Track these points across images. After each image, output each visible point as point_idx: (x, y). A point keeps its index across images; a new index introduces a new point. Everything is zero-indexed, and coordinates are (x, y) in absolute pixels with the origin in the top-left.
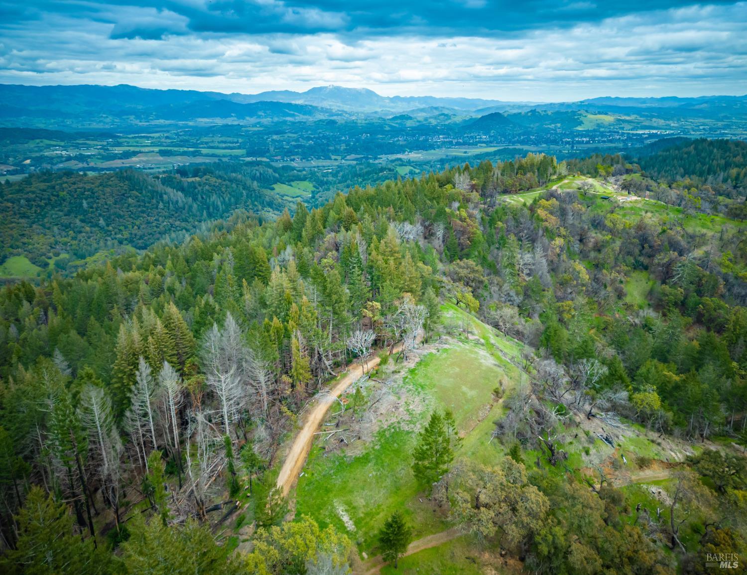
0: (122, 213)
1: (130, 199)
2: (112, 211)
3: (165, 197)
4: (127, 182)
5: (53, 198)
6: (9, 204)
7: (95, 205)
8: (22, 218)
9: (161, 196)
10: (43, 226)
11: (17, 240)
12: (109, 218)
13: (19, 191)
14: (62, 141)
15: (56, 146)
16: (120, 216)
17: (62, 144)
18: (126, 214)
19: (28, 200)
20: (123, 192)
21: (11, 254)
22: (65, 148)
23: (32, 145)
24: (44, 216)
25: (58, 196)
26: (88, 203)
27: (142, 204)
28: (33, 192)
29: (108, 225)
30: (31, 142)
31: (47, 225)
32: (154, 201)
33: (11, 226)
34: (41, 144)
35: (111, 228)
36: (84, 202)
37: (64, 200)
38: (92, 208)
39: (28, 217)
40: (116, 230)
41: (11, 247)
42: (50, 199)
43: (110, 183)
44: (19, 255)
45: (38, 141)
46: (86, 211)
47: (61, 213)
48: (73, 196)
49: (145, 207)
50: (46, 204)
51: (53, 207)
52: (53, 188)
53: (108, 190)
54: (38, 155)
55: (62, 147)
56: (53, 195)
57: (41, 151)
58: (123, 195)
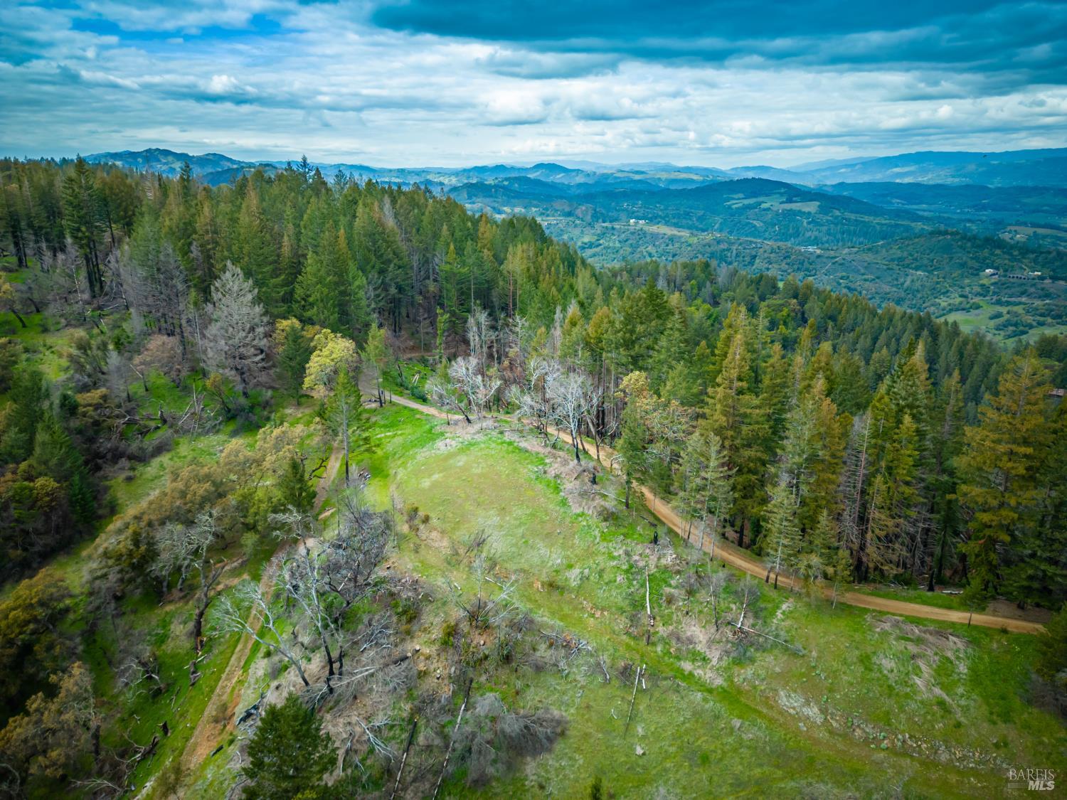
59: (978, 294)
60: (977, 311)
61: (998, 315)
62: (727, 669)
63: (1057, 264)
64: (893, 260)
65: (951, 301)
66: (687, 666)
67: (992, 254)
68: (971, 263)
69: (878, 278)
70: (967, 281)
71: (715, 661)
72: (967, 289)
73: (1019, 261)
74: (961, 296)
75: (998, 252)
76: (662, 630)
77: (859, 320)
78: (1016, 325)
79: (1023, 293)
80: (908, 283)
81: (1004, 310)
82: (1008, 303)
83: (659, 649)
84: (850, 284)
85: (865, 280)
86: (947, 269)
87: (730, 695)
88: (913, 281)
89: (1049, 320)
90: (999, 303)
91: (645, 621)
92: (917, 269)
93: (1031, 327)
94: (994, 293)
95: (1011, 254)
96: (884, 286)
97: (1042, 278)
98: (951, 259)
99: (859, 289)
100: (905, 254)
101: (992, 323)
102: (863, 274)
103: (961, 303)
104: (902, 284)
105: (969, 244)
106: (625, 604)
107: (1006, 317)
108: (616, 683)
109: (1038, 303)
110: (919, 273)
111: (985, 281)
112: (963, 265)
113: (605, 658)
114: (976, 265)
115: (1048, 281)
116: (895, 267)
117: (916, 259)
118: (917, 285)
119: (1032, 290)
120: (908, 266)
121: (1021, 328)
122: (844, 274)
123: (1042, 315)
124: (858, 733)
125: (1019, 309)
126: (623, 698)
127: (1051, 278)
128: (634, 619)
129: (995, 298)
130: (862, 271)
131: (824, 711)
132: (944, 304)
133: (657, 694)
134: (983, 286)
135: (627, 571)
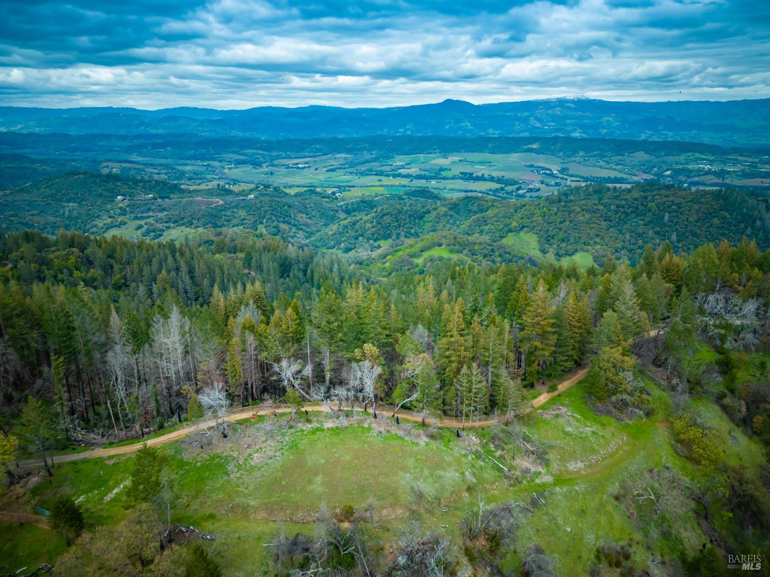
0: (699, 232)
1: (715, 219)
2: (689, 228)
3: (758, 223)
4: (721, 202)
5: (641, 208)
6: (601, 207)
7: (676, 220)
8: (605, 220)
9: (754, 222)
10: (620, 231)
11: (591, 239)
12: (683, 234)
13: (616, 197)
14: (713, 155)
15: (704, 160)
16: (695, 235)
17: (712, 158)
18: (703, 233)
19: (618, 206)
20: (712, 211)
21: (582, 249)
22: (711, 162)
23: (682, 158)
24: (626, 223)
25: (646, 206)
26: (670, 217)
27: (726, 226)
28: (626, 200)
29: (679, 241)
30: (683, 154)
31: (624, 231)
32: (742, 225)
33: (591, 225)
34: (692, 158)
35: (680, 245)
36: (667, 214)
37: (649, 211)
38: (672, 222)
39: (611, 221)
40: (686, 248)
41: (585, 244)
42: (637, 208)
43: (703, 200)
44: (587, 251)
45: (690, 154)
46: (664, 224)
47: (641, 222)
48: (659, 208)
49: (729, 229)
50: (632, 212)
51: (638, 215)
52: (646, 198)
53: (696, 207)
54: (681, 167)
55: (710, 161)
56: (642, 205)
57: (687, 164)
58: (710, 214)
59: (120, 215)
60: (126, 226)
61: (140, 227)
62: (548, 470)
63: (158, 188)
64: (46, 197)
65: (105, 222)
66: (537, 481)
67: (116, 185)
68: (105, 193)
69: (42, 212)
70: (109, 206)
71: (543, 472)
72: (112, 212)
73: (134, 188)
74: (110, 217)
75: (119, 184)
76: (518, 473)
77: (132, 254)
78: (154, 231)
79: (149, 210)
80: (67, 213)
81: (142, 222)
82: (142, 218)
83: (525, 482)
84: (21, 220)
85: (33, 215)
86: (91, 199)
87: (559, 480)
88: (70, 211)
89: (172, 225)
90: (136, 218)
91: (510, 474)
92: (68, 201)
93: (163, 231)
94: (131, 212)
95: (128, 185)
96: (49, 217)
97: (155, 199)
98: (90, 191)
99: (30, 222)
100: (54, 191)
101: (139, 232)
102: (29, 211)
103: (112, 222)
104: (64, 214)
105: (98, 180)
106: (497, 474)
107: (146, 227)
108: (536, 510)
109: (160, 215)
110: (71, 204)
111: (121, 205)
112: (101, 195)
113: (522, 504)
114: (109, 194)
115: (159, 200)
116: (51, 202)
117: (64, 194)
118: (75, 213)
119: (153, 207)
120: (60, 200)
121: (158, 233)
122: (12, 212)
123: (166, 222)
124: (593, 461)
125: (151, 220)
126: (543, 514)
127: (160, 198)
128: (506, 477)
129: (133, 216)
130: (27, 208)
131: (582, 461)
132: (101, 225)
133: (549, 501)
134: (121, 208)
135: (477, 457)
